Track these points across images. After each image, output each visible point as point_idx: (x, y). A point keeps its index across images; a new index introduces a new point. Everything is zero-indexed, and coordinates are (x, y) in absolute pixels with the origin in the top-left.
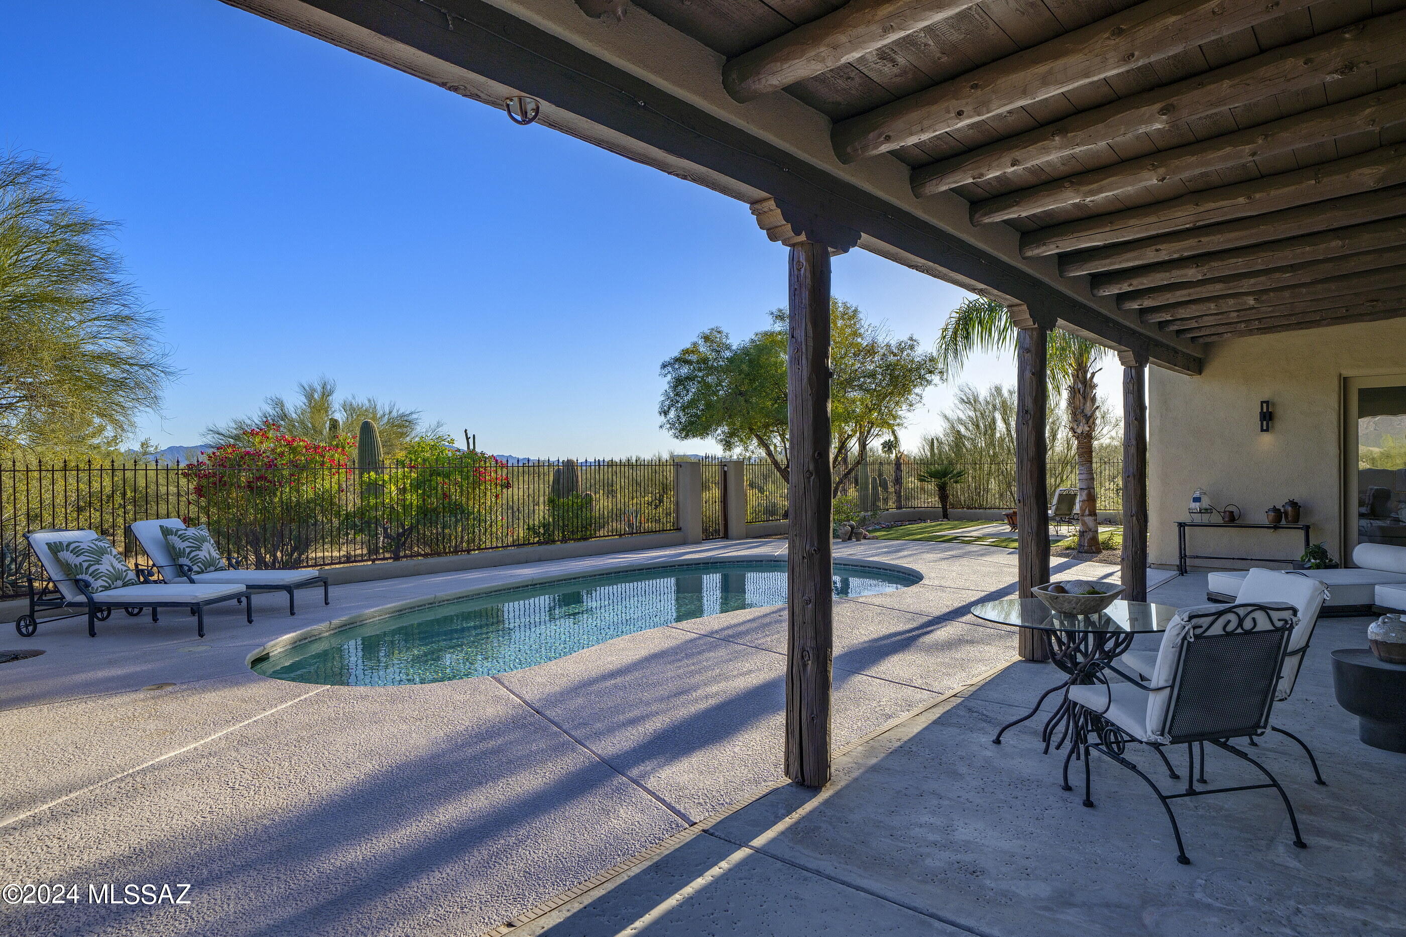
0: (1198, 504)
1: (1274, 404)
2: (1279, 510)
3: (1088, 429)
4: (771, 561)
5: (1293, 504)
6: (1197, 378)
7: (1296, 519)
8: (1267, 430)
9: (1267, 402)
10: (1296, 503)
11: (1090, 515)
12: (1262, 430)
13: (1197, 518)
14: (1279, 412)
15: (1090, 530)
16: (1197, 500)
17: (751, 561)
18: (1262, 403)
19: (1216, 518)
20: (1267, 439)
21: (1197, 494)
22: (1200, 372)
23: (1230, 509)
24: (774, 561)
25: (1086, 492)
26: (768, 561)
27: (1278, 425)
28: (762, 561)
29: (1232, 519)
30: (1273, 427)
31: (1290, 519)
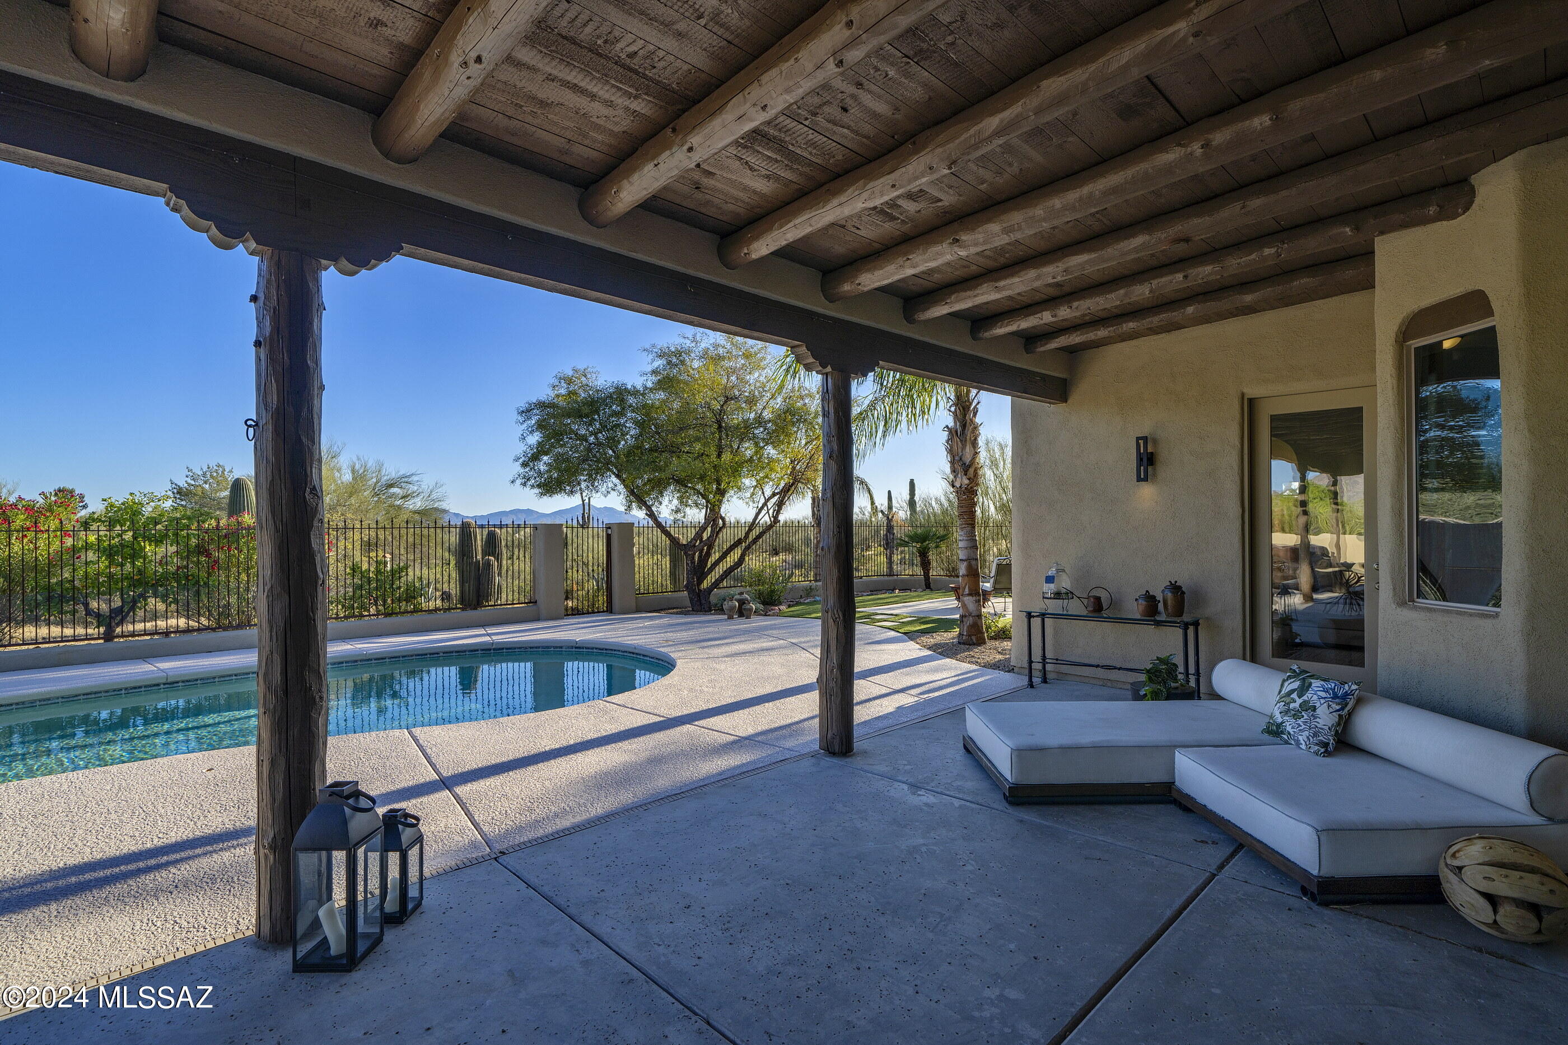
0: (1052, 586)
1: (1155, 441)
2: (1154, 597)
3: (967, 482)
4: (572, 647)
5: (1176, 588)
6: (1062, 406)
7: (1179, 610)
8: (1146, 479)
9: (1145, 439)
10: (1180, 587)
11: (970, 594)
12: (1139, 479)
13: (1054, 606)
14: (1163, 454)
15: (970, 615)
16: (1050, 580)
17: (548, 647)
18: (1138, 439)
19: (1075, 607)
20: (1147, 492)
21: (1051, 572)
22: (1065, 400)
23: (1096, 593)
24: (576, 648)
25: (965, 563)
26: (568, 647)
27: (1163, 471)
28: (561, 647)
29: (1097, 608)
30: (1154, 475)
31: (1170, 611)
